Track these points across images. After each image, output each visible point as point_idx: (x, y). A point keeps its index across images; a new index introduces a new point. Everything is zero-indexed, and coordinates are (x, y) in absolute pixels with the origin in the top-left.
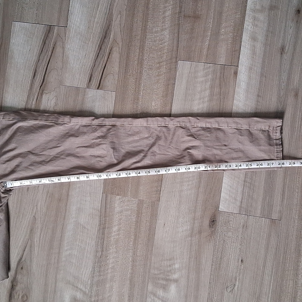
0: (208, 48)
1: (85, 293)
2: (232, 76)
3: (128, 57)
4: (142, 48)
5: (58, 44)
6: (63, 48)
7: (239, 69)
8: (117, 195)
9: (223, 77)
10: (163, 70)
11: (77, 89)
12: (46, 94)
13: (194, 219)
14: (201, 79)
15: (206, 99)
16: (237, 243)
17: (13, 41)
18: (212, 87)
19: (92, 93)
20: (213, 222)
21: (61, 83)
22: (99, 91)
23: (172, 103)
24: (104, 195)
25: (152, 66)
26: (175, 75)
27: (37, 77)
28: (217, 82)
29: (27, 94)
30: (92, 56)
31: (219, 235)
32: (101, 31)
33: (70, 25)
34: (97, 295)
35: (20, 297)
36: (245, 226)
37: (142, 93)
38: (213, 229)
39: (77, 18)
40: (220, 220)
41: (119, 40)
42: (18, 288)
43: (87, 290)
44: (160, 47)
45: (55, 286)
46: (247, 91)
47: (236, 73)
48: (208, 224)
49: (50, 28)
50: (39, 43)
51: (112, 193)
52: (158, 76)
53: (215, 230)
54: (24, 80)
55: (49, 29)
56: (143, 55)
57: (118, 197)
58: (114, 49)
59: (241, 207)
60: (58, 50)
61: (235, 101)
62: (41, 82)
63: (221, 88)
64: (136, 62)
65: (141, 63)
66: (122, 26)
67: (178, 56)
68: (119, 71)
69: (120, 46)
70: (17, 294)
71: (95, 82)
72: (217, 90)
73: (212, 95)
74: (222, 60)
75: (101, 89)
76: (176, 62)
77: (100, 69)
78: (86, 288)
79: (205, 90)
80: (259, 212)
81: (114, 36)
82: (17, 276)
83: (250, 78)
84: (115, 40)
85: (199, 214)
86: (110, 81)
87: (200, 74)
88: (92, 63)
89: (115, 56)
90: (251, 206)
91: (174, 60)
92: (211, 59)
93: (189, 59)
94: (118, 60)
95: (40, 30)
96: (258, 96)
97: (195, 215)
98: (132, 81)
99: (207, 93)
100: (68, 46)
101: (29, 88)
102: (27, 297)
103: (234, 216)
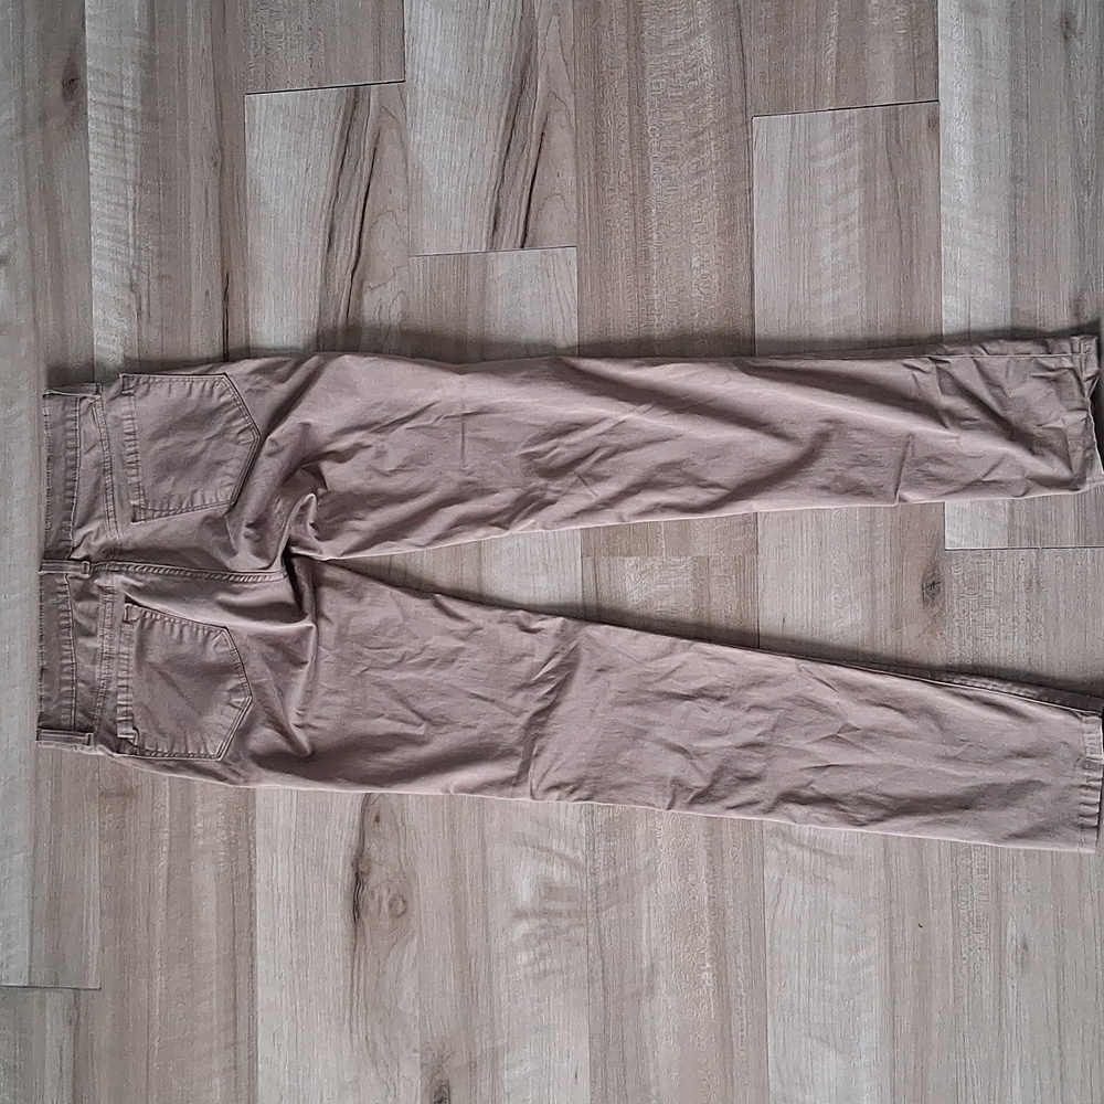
0: (838, 62)
1: (573, 864)
2: (924, 136)
3: (598, 134)
4: (636, 100)
5: (385, 136)
6: (403, 145)
7: (942, 108)
8: (626, 556)
9: (898, 142)
10: (711, 153)
11: (462, 258)
12: (372, 289)
13: (873, 589)
14: (831, 161)
15: (855, 218)
16: (1016, 638)
17: (253, 153)
18: (867, 179)
19: (507, 263)
20: (932, 587)
21: (411, 249)
22: (527, 253)
23: (752, 249)
24: (589, 561)
25: (674, 148)
26: (750, 163)
27: (338, 246)
28: (882, 158)
29: (317, 300)
30: (492, 152)
31: (957, 624)
32: (508, 75)
33: (412, 74)
34: (613, 863)
35: (385, 904)
36: (1034, 584)
37: (655, 236)
38: (936, 610)
39: (430, 48)
40: (954, 576)
41: (564, 90)
42: (374, 880)
43: (579, 854)
44: (691, 89)
45: (484, 857)
46: (978, 171)
47: (934, 123)
48: (919, 596)
49: (356, 94)
50: (330, 142)
51: (612, 554)
52: (698, 174)
53: (942, 609)
54: (301, 262)
55: (355, 98)
56: (643, 123)
57: (630, 561)
58: (553, 120)
59: (1011, 527)
60: (390, 152)
61: (944, 209)
62: (353, 259)
63: (894, 177)
64: (625, 147)
65: (639, 148)
66: (568, 47)
67: (749, 104)
68: (578, 185)
69: (572, 108)
70: (373, 894)
71: (511, 227)
72: (882, 186)
73: (869, 202)
74: (886, 93)
75: (533, 247)
76: (747, 123)
77: (519, 187)
78: (575, 849)
79: (847, 192)
80: (1069, 534)
81: (549, 81)
82: (367, 845)
83: (979, 129)
84: (552, 94)
85: (884, 570)
86: (557, 217)
87: (826, 145)
88: (494, 173)
89: (561, 140)
90: (1045, 519)
91: (739, 118)
92: (852, 94)
93: (783, 107)
94: (569, 150)
95: (328, 105)
96: (1014, 179)
97: (873, 576)
98: (619, 206)
99: (856, 198)
100: (415, 138)
101: (319, 283)
102: (404, 902)
103: (995, 559)
